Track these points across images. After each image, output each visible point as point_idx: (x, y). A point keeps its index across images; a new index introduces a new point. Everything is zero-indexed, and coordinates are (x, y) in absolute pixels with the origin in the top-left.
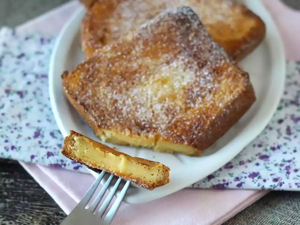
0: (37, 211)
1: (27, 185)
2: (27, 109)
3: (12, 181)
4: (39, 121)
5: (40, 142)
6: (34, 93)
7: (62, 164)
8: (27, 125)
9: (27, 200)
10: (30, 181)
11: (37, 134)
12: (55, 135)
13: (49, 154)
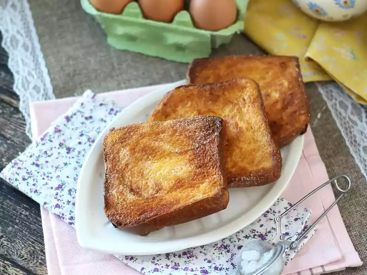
0: (30, 243)
1: (35, 220)
2: (66, 164)
3: (27, 213)
4: (68, 177)
5: (57, 194)
6: (79, 152)
7: (62, 217)
8: (58, 176)
9: (29, 232)
10: (39, 218)
11: (60, 187)
12: (72, 193)
13: (57, 206)
